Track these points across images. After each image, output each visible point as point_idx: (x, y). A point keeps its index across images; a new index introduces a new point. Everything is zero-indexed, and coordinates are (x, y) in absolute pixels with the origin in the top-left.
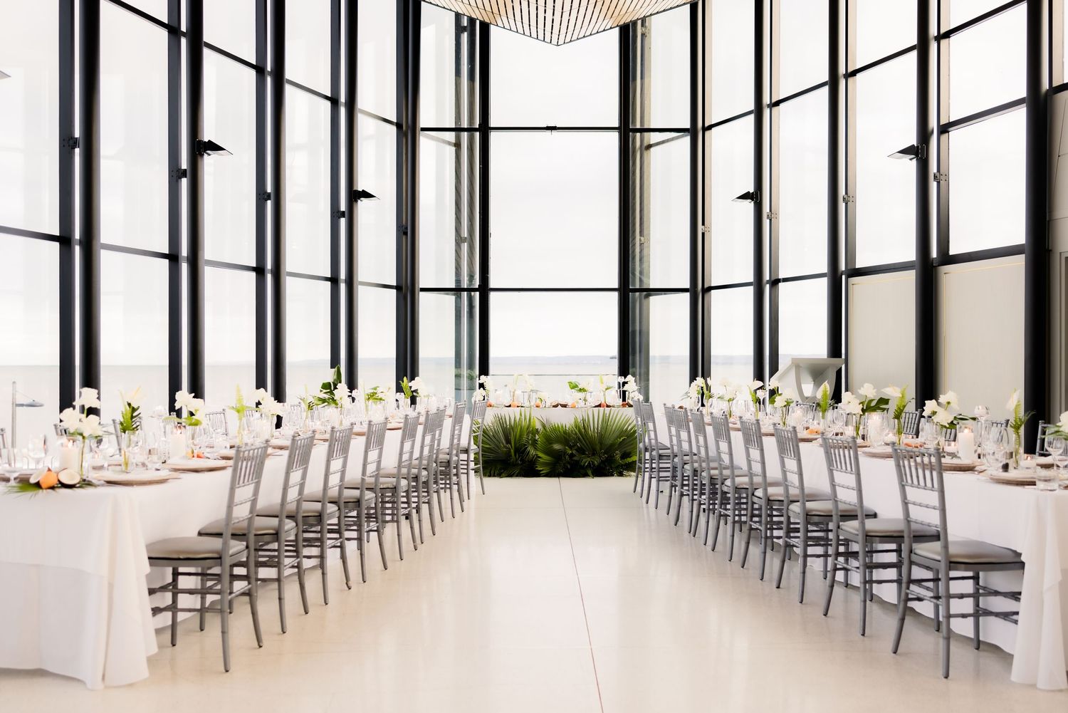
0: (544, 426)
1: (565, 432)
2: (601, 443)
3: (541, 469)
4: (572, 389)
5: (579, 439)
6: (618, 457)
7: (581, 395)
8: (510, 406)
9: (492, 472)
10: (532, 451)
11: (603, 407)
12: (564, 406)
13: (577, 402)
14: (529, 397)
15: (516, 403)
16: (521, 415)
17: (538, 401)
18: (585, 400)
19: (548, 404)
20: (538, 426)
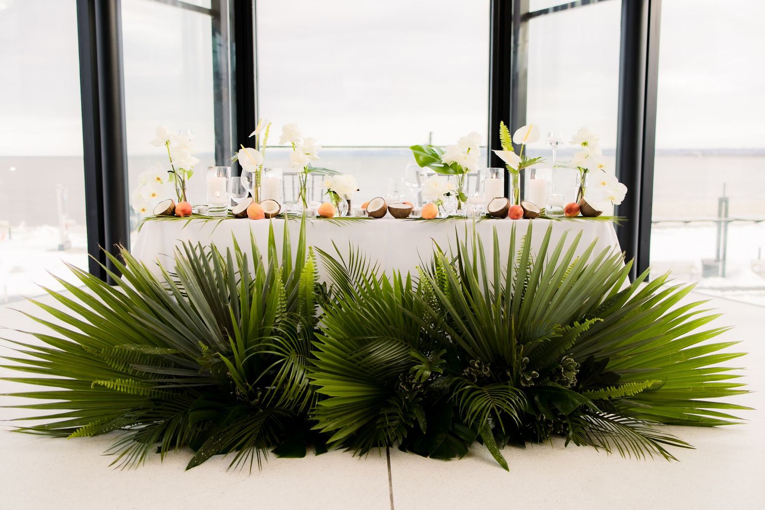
0: (343, 278)
1: (407, 301)
2: (523, 338)
3: (331, 426)
4: (423, 164)
5: (450, 320)
6: (572, 377)
7: (450, 182)
8: (244, 215)
9: (167, 439)
10: (299, 375)
11: (516, 217)
12: (401, 214)
13: (440, 203)
14: (304, 187)
15: (264, 208)
16: (272, 242)
17: (329, 200)
18: (461, 197)
19: (356, 208)
20: (326, 277)
